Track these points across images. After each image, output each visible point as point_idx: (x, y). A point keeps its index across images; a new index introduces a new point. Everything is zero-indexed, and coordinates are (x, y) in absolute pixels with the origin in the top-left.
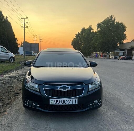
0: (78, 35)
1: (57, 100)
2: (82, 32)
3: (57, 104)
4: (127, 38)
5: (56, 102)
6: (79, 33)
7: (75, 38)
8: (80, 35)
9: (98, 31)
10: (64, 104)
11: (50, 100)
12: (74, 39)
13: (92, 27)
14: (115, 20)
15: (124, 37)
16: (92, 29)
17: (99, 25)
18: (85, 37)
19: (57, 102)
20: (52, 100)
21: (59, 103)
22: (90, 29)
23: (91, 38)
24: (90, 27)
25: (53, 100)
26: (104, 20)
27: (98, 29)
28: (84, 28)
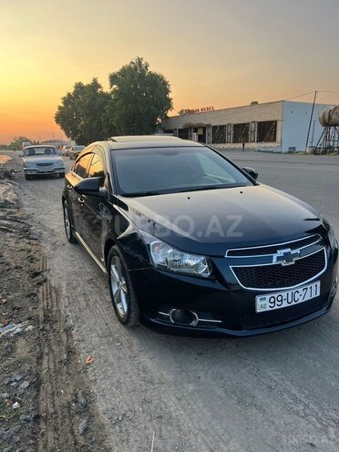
0: (68, 100)
1: (276, 296)
2: (76, 93)
3: (276, 307)
4: (174, 106)
5: (274, 302)
6: (69, 94)
7: (62, 105)
8: (73, 99)
9: (115, 91)
10: (294, 303)
11: (258, 298)
12: (60, 108)
13: (99, 82)
14: (146, 67)
15: (167, 104)
16: (100, 87)
17: (113, 79)
18: (86, 103)
19: (277, 302)
20: (261, 299)
21: (280, 303)
22: (95, 85)
23: (101, 106)
24: (95, 81)
25: (265, 299)
26: (124, 68)
27: (112, 86)
28: (80, 83)
